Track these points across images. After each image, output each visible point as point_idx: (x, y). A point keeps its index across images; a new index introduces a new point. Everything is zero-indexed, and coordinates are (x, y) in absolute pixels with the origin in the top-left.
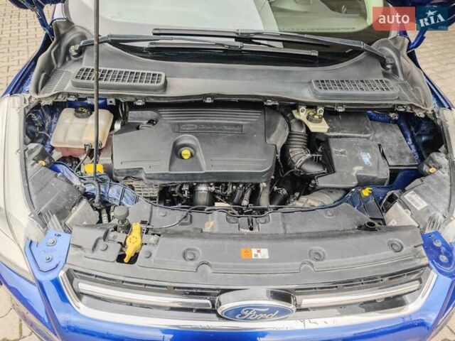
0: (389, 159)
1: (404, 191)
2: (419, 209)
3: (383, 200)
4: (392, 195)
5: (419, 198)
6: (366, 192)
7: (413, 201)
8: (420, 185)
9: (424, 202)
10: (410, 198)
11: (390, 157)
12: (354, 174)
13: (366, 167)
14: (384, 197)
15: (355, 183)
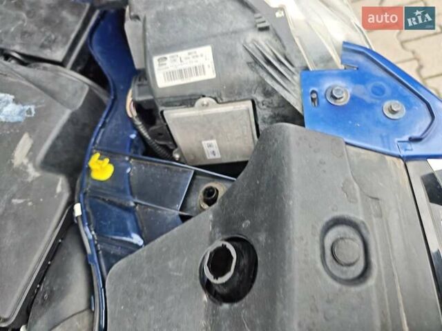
0: (47, 54)
1: (142, 75)
2: (210, 74)
3: (140, 135)
4: (138, 106)
5: (183, 54)
6: (101, 169)
7: (181, 73)
8: (144, 30)
9: (199, 50)
10: (171, 75)
11: (43, 46)
12: (33, 173)
13: (30, 125)
14: (135, 127)
15: (61, 185)
